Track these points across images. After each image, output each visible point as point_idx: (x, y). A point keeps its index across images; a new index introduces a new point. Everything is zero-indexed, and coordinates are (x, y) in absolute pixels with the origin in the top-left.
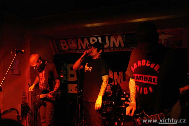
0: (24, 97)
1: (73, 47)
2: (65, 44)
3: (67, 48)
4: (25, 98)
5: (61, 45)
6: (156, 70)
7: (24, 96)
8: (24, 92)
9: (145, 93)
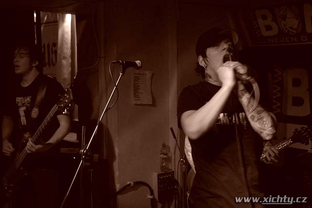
0: (165, 156)
1: (291, 28)
2: (269, 22)
3: (274, 32)
4: (168, 160)
5: (257, 23)
7: (164, 154)
8: (164, 146)
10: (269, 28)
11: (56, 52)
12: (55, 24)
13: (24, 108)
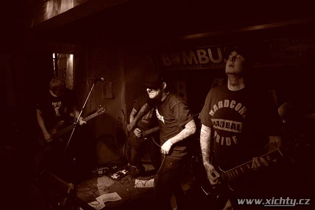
2: (167, 59)
3: (170, 64)
5: (162, 59)
6: (241, 114)
9: (227, 144)
10: (167, 62)
11: (66, 73)
12: (66, 59)
13: (58, 108)
